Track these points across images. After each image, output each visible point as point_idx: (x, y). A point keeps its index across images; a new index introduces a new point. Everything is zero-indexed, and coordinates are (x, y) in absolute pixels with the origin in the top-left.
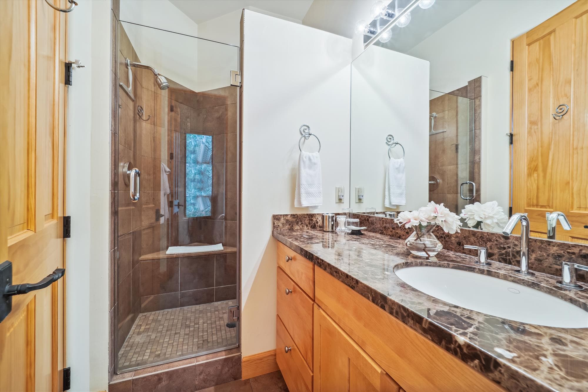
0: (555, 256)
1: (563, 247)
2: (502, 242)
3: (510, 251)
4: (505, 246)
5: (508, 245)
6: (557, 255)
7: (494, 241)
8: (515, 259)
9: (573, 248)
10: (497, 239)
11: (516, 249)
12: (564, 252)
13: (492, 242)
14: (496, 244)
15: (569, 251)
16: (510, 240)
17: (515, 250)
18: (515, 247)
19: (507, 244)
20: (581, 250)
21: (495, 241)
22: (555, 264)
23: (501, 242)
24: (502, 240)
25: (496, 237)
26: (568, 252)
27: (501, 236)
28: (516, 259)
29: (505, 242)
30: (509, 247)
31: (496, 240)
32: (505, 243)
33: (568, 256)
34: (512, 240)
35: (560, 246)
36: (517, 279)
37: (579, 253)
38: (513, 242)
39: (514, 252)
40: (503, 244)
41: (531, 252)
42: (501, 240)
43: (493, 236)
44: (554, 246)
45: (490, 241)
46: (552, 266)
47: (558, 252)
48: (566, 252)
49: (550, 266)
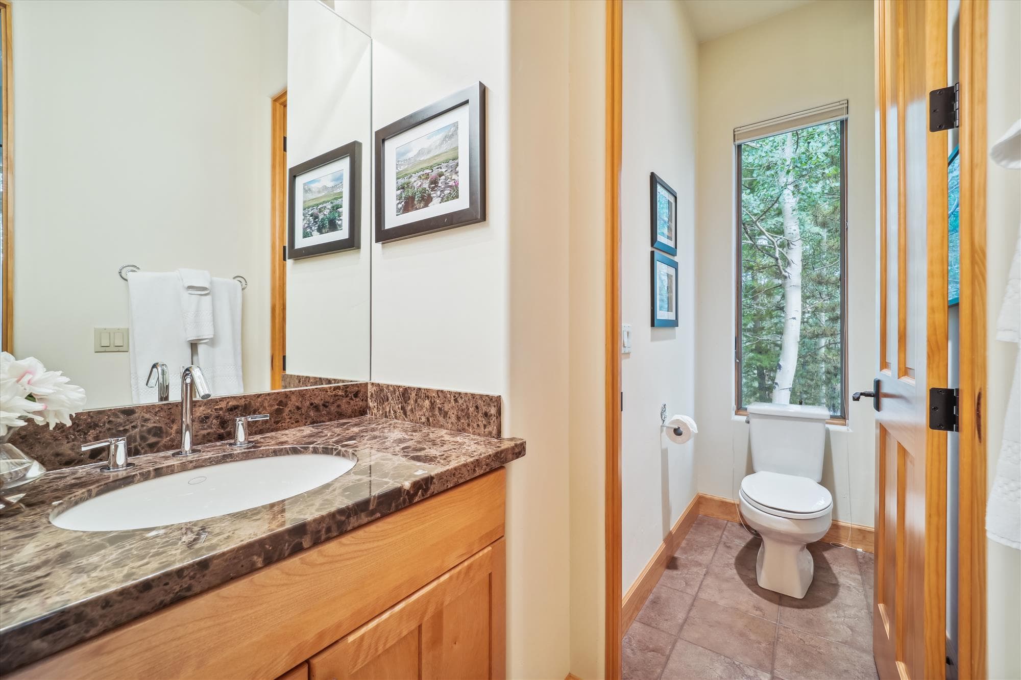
0: (202, 418)
1: (210, 405)
2: (122, 421)
3: (136, 433)
4: (127, 427)
5: (132, 425)
6: (205, 417)
7: (104, 425)
8: (145, 444)
9: (221, 402)
10: (111, 419)
11: (148, 426)
12: (211, 411)
13: (101, 426)
14: (109, 429)
15: (216, 407)
16: (136, 415)
17: (145, 428)
18: (145, 424)
19: (131, 422)
20: (228, 403)
21: (107, 425)
22: (202, 429)
23: (120, 423)
24: (122, 418)
25: (109, 417)
26: (216, 409)
27: (118, 412)
28: (147, 443)
29: (128, 420)
30: (134, 427)
31: (110, 422)
32: (127, 423)
33: (216, 414)
34: (141, 413)
35: (208, 404)
36: (201, 461)
37: (226, 407)
38: (143, 417)
39: (143, 432)
40: (123, 425)
41: (171, 424)
42: (119, 419)
43: (101, 416)
44: (200, 406)
45: (96, 426)
46: (198, 434)
47: (204, 412)
48: (214, 410)
49: (196, 434)
